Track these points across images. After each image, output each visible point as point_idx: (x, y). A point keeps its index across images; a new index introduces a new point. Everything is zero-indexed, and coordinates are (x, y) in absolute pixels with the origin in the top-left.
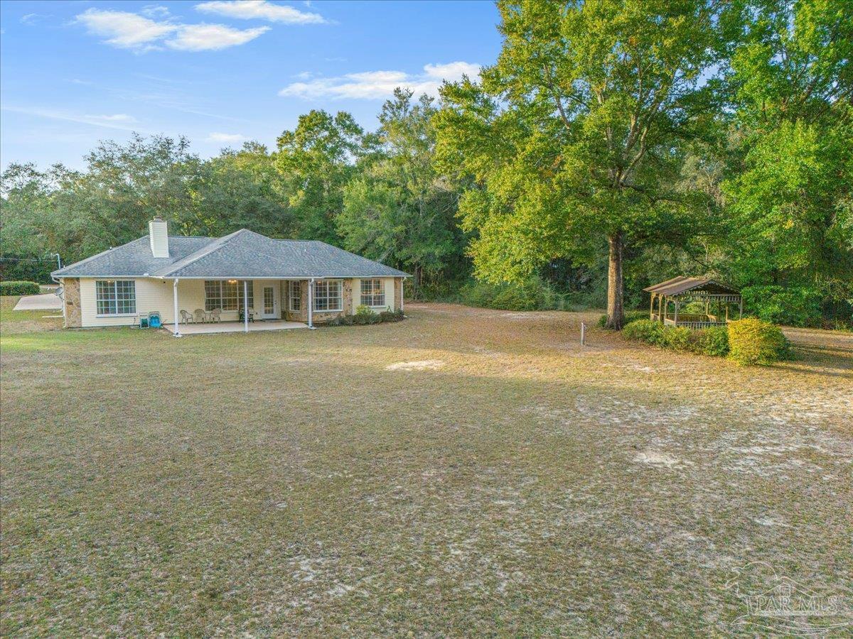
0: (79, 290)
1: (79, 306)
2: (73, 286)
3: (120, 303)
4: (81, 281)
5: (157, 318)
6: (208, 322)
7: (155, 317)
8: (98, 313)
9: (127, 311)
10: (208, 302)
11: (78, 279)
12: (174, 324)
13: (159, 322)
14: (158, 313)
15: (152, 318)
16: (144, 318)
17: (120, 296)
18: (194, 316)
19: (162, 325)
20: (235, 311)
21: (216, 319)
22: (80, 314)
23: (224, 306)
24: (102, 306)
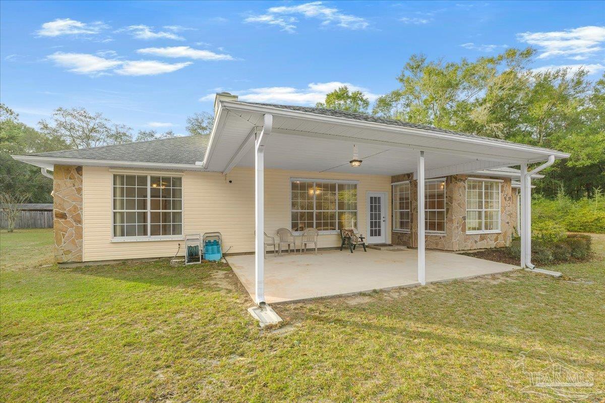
0: (80, 190)
1: (79, 221)
2: (69, 182)
3: (155, 217)
4: (84, 172)
5: (216, 243)
6: (298, 251)
7: (213, 243)
8: (115, 235)
9: (166, 232)
10: (294, 217)
11: (79, 169)
12: (253, 253)
13: (219, 252)
14: (218, 235)
15: (208, 244)
16: (193, 244)
17: (155, 205)
18: (277, 241)
19: (224, 255)
20: (334, 232)
21: (311, 246)
22: (80, 235)
23: (318, 225)
24: (122, 221)
